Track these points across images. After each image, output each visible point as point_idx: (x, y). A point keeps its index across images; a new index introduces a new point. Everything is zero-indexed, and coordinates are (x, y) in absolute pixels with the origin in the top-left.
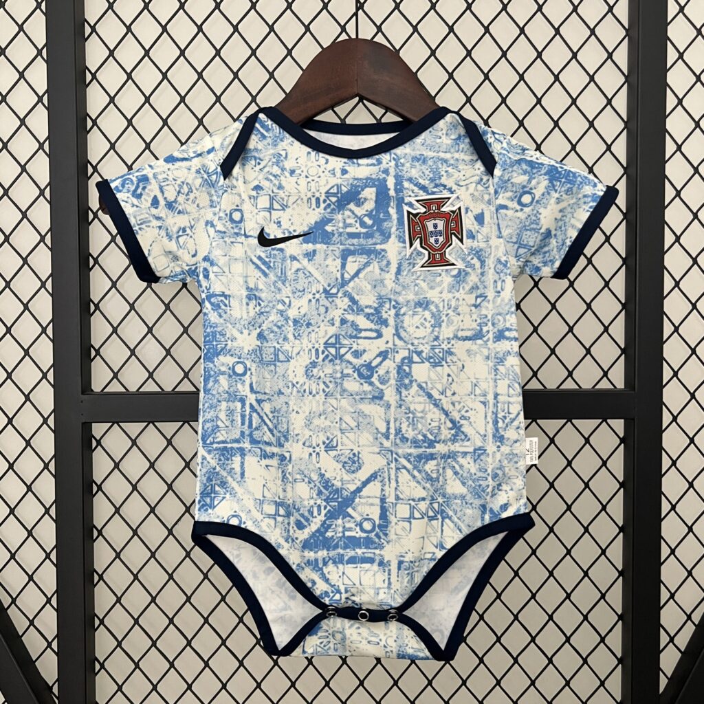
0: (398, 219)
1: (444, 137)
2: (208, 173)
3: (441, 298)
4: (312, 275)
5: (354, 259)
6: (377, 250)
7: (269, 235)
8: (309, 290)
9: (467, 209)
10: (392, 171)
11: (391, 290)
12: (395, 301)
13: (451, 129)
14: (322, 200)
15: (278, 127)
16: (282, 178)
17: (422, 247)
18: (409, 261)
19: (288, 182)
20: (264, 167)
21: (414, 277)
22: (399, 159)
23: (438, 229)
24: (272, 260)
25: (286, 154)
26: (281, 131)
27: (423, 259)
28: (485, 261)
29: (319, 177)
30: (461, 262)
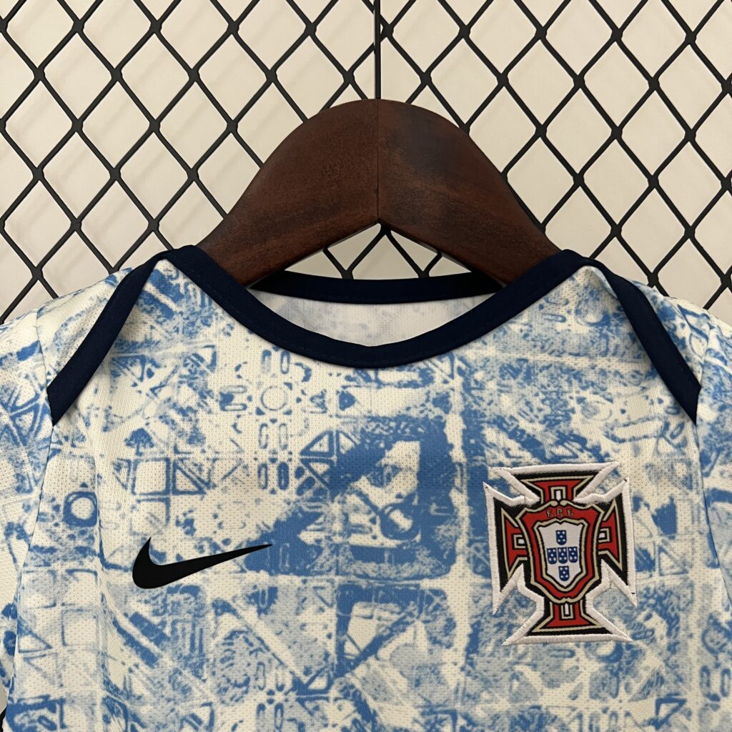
0: (471, 517)
1: (571, 318)
2: (14, 408)
3: (574, 709)
4: (268, 649)
5: (367, 612)
6: (423, 592)
7: (162, 556)
8: (260, 682)
9: (637, 501)
10: (456, 400)
11: (457, 691)
12: (466, 717)
13: (587, 301)
14: (292, 468)
15: (198, 290)
16: (201, 414)
17: (529, 586)
18: (496, 621)
19: (215, 424)
20: (161, 386)
21: (511, 658)
22: (472, 373)
23: (566, 545)
24: (169, 619)
25: (214, 356)
26: (207, 299)
27: (530, 615)
28: (677, 618)
29: (289, 413)
30: (623, 626)
